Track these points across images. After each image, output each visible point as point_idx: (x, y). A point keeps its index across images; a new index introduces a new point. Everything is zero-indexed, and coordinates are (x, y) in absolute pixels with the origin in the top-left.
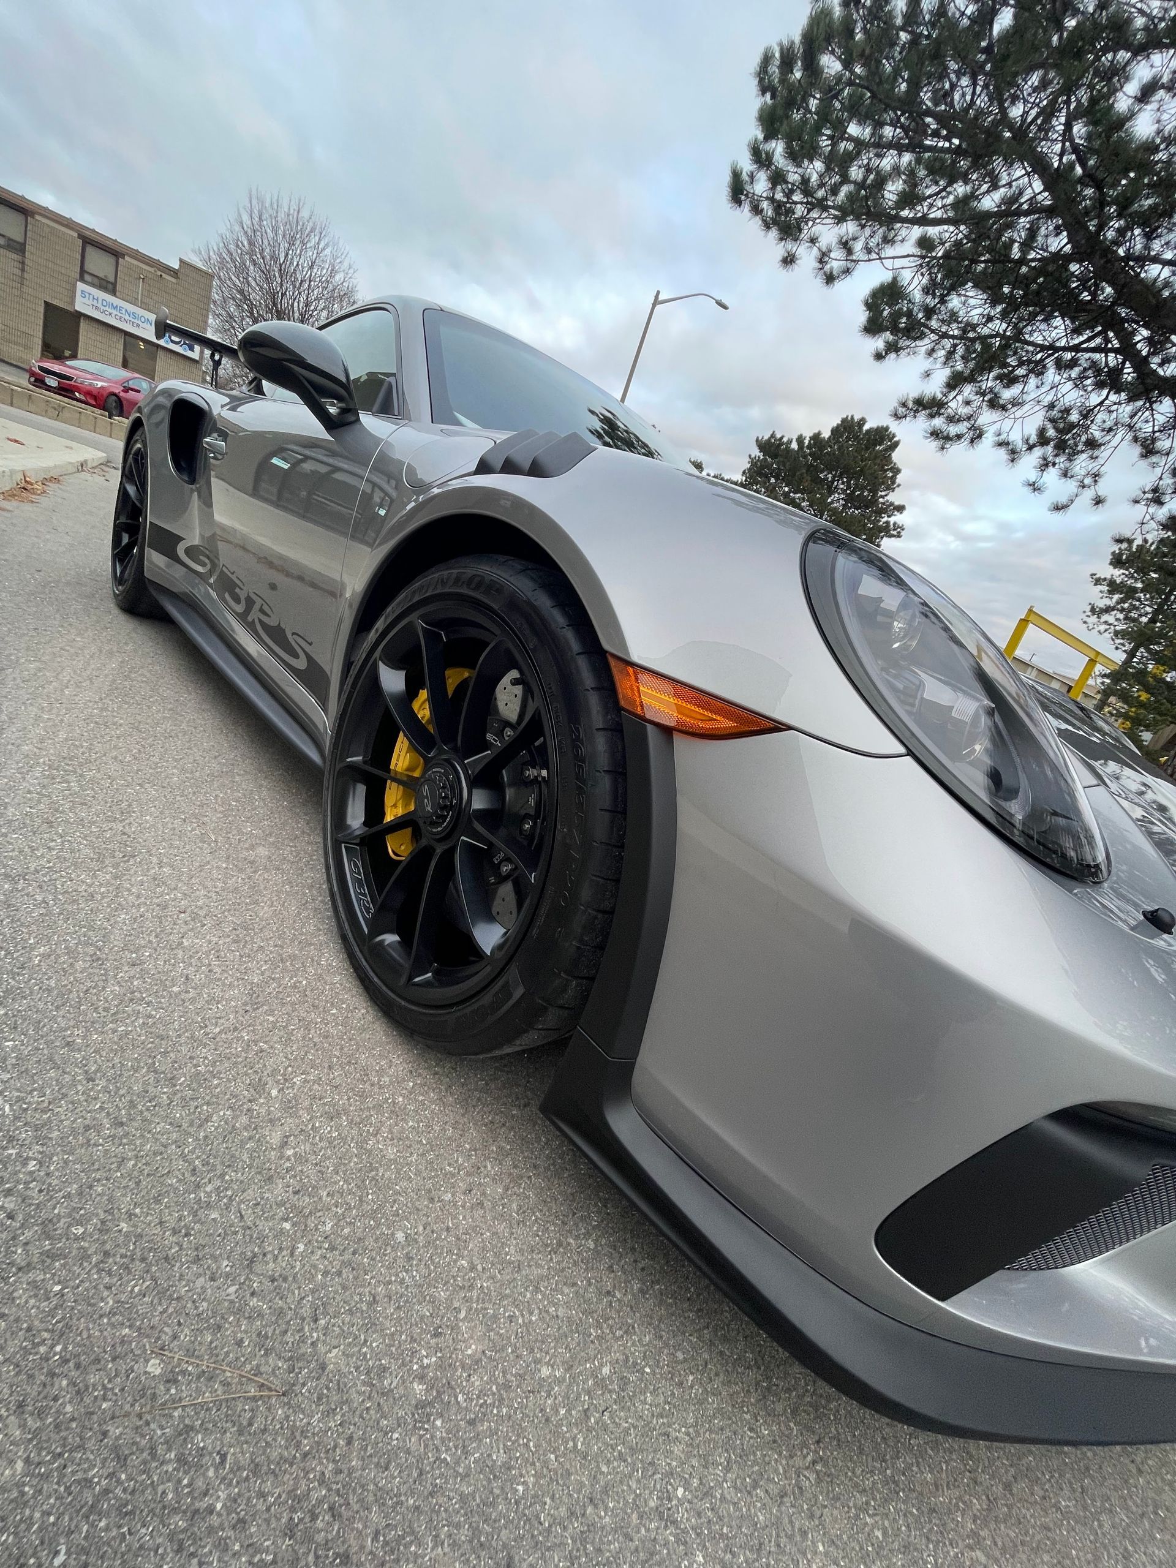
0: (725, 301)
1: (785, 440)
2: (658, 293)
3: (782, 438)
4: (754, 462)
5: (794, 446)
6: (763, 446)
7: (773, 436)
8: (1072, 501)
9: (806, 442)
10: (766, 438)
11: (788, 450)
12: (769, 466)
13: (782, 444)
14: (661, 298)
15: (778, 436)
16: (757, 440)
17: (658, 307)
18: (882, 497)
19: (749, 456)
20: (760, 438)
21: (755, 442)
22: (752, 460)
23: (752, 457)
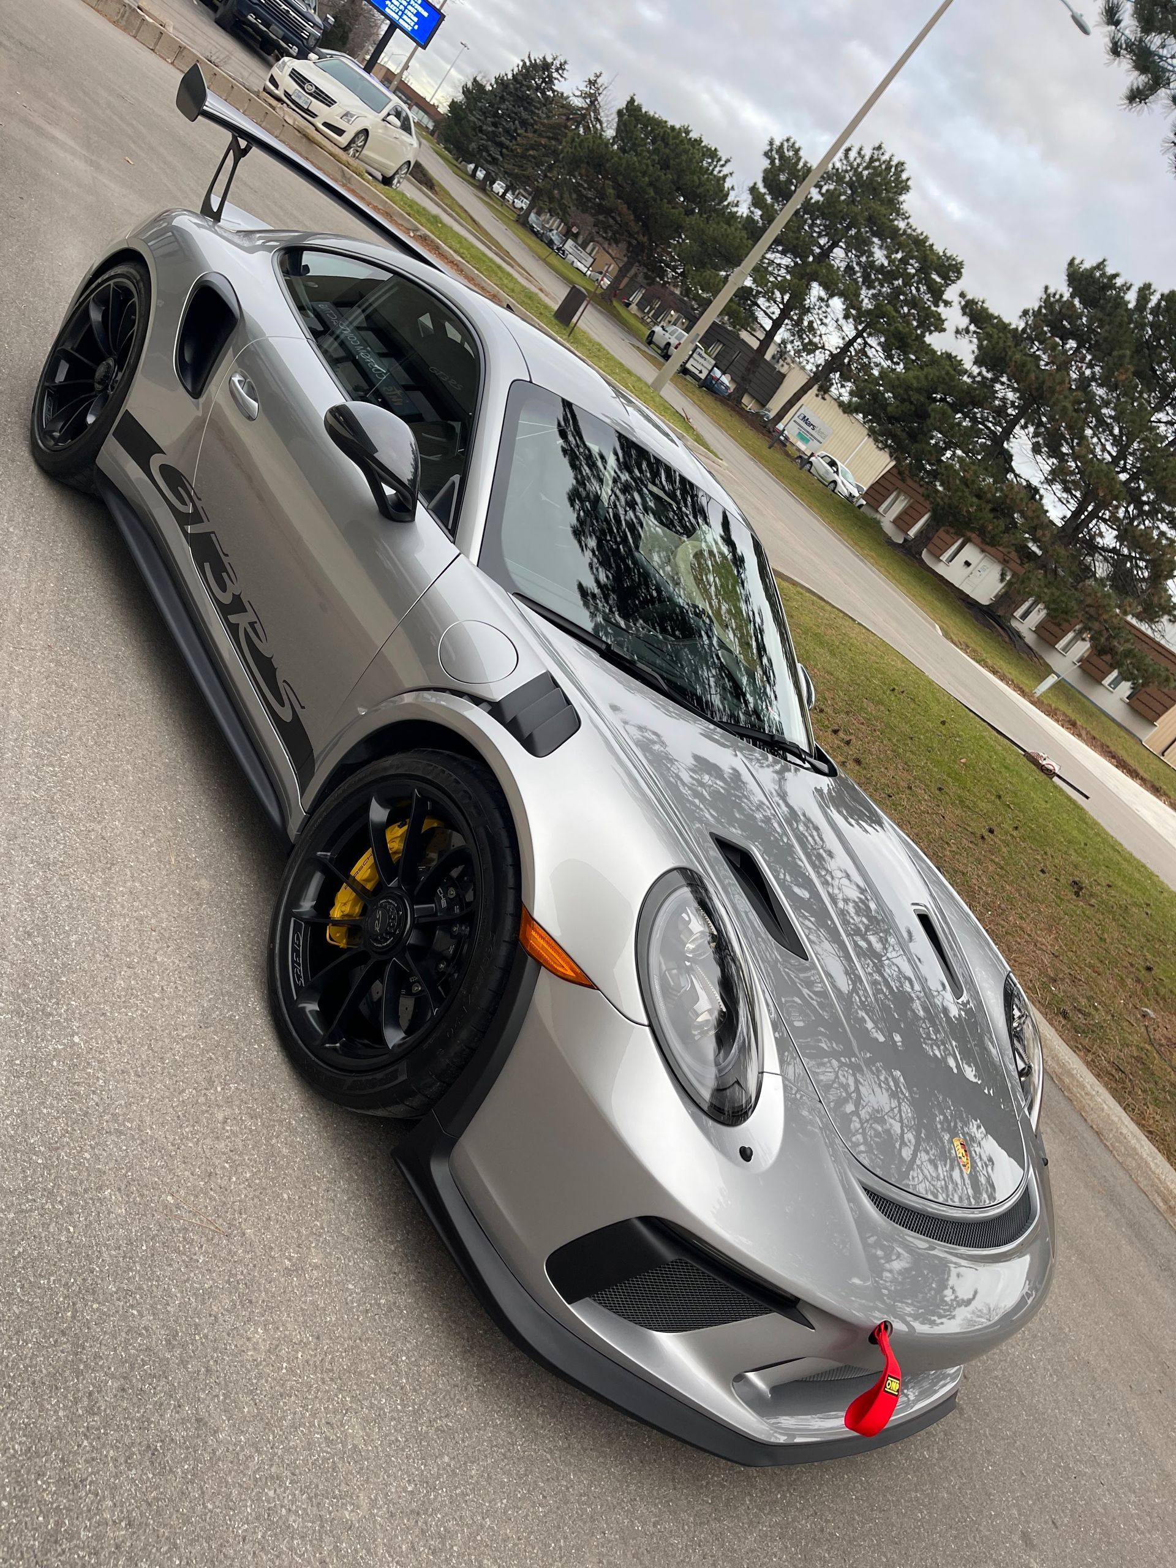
1: (1119, 282)
3: (1115, 276)
4: (1049, 301)
5: (1131, 298)
6: (1077, 277)
7: (1101, 266)
9: (1154, 300)
10: (1087, 265)
11: (1120, 302)
12: (1074, 316)
13: (1113, 286)
15: (1110, 270)
16: (1071, 263)
19: (1046, 288)
20: (1077, 262)
21: (1066, 266)
22: (1048, 296)
23: (1051, 291)
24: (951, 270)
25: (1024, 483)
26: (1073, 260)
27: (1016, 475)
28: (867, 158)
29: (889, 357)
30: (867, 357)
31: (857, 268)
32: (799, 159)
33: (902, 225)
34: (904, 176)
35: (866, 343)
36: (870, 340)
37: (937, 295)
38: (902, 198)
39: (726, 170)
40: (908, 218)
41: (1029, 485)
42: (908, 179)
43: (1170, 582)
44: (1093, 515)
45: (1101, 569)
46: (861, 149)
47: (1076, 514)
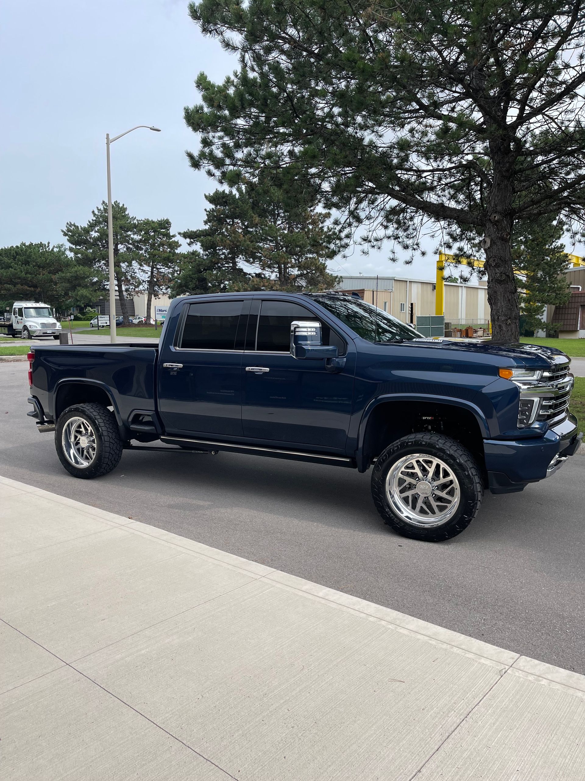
0: (156, 127)
1: (227, 193)
2: (108, 135)
6: (212, 200)
7: (217, 191)
8: (412, 259)
10: (212, 194)
11: (234, 198)
14: (111, 138)
16: (206, 197)
17: (111, 145)
18: (311, 211)
19: (206, 210)
20: (207, 194)
21: (205, 199)
22: (209, 211)
23: (208, 210)
24: (165, 224)
25: (254, 275)
26: (205, 194)
27: (250, 274)
28: (102, 209)
29: (170, 267)
30: (162, 273)
31: (131, 246)
32: (78, 227)
33: (135, 221)
34: (121, 205)
35: (158, 269)
36: (158, 267)
37: (168, 236)
38: (127, 213)
39: (51, 247)
40: (135, 218)
41: (256, 274)
42: (123, 205)
43: (327, 271)
44: (285, 268)
45: (303, 283)
46: (97, 208)
47: (280, 272)
